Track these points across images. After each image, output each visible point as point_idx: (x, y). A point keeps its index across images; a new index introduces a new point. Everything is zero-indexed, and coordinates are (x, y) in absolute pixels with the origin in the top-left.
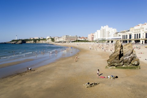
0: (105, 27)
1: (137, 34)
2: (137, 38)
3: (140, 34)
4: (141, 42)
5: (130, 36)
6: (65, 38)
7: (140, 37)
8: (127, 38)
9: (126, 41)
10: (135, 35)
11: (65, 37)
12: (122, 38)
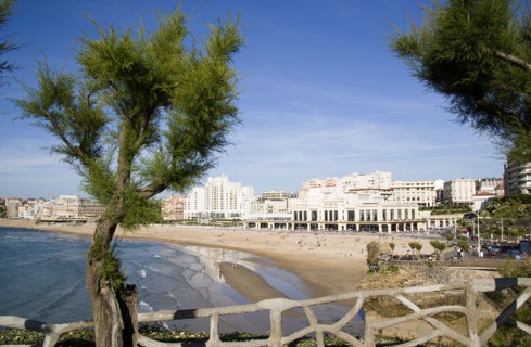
0: (219, 179)
1: (331, 212)
2: (331, 219)
3: (336, 212)
4: (340, 228)
5: (315, 213)
6: (76, 209)
7: (336, 219)
8: (306, 218)
9: (305, 226)
10: (326, 212)
11: (76, 203)
12: (293, 218)
